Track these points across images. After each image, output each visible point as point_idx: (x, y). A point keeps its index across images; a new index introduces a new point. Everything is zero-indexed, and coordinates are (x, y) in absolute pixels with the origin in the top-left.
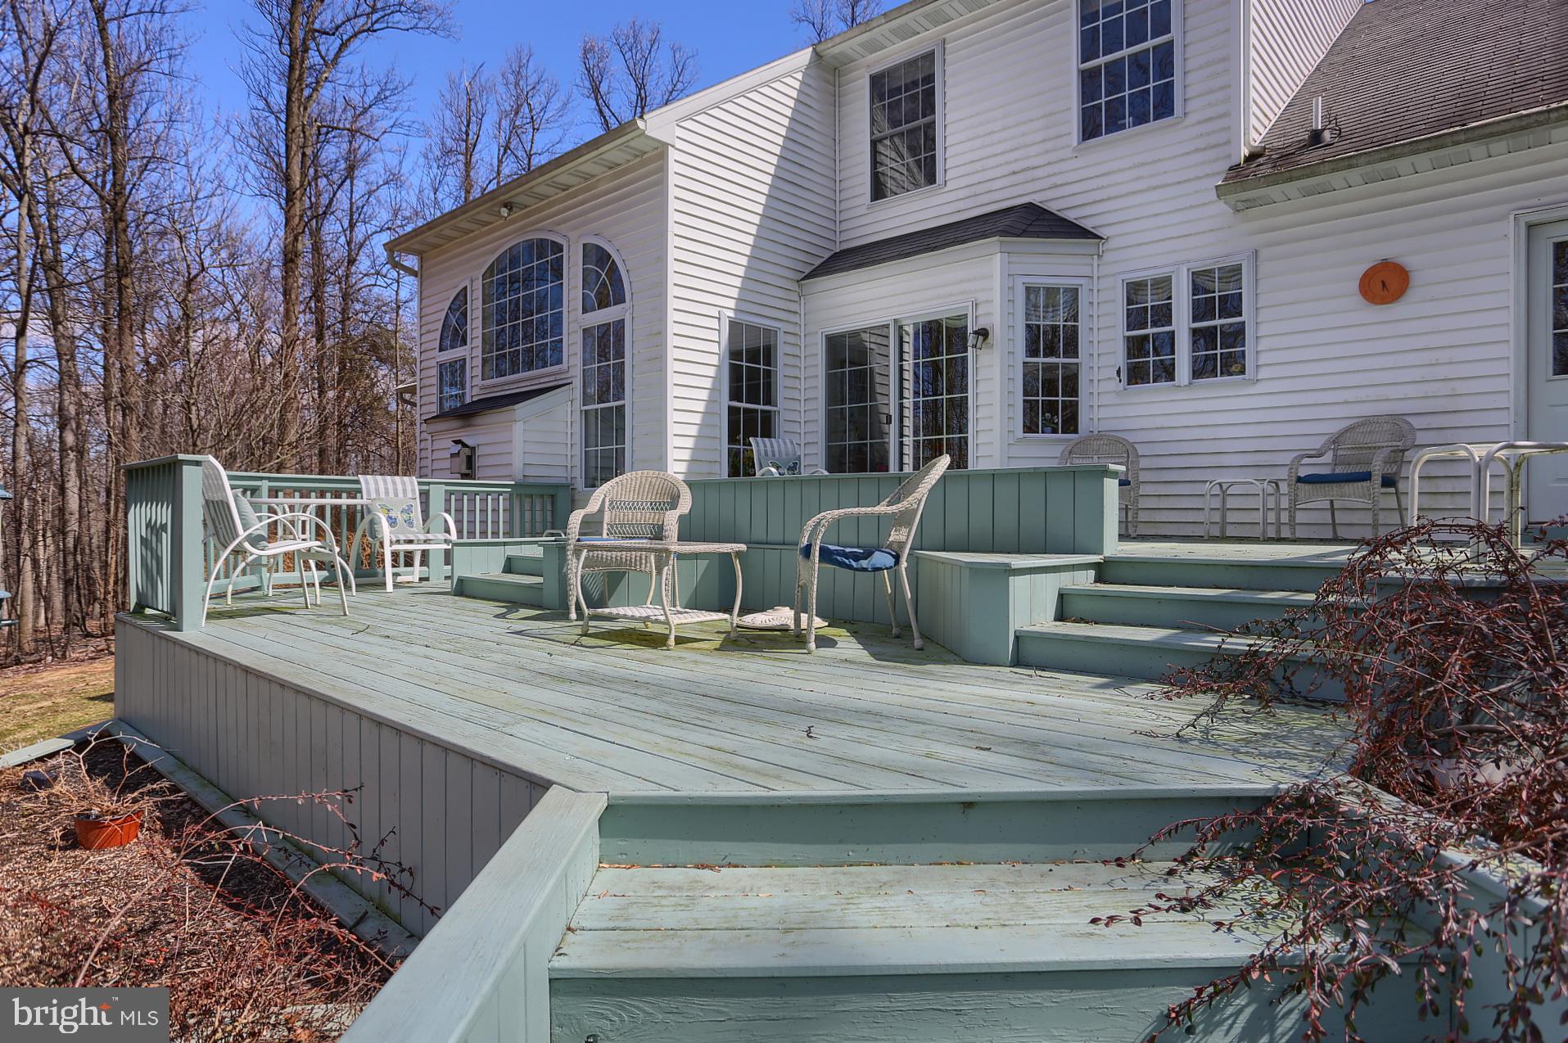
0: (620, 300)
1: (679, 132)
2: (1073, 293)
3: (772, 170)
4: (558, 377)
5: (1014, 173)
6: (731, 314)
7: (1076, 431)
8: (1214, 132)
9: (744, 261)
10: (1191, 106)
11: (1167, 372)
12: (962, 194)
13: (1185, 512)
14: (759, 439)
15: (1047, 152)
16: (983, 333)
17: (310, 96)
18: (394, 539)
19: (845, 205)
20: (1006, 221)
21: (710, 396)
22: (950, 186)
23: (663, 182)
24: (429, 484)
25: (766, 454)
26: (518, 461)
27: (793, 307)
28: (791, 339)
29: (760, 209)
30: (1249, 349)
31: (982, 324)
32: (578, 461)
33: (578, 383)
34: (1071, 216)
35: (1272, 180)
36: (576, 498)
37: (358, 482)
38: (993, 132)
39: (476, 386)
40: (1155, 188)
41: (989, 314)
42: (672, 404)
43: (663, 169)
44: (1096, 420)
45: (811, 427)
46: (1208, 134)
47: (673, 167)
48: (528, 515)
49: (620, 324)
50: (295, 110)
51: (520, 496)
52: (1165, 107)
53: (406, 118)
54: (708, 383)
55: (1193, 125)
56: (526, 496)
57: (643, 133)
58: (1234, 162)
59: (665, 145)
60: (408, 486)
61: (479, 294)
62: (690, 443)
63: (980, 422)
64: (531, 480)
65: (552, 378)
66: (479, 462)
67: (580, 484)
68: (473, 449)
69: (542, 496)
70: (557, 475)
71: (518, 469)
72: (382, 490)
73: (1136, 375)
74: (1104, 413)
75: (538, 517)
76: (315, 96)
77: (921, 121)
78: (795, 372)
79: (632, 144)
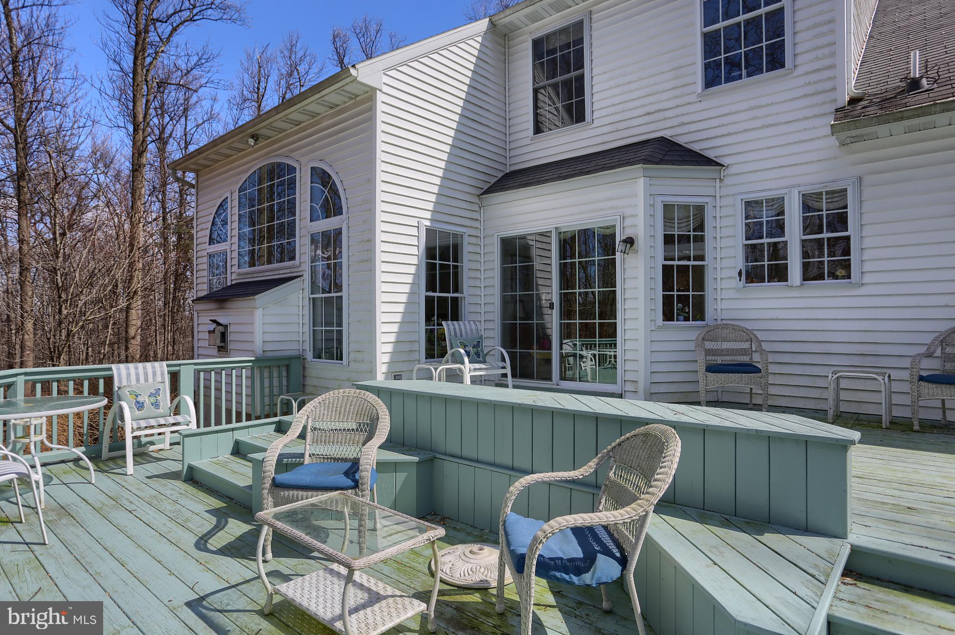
0: (338, 211)
1: (386, 79)
2: (700, 210)
3: (459, 110)
4: (293, 270)
5: (649, 114)
6: (428, 223)
7: (703, 319)
8: (820, 81)
9: (438, 181)
10: (800, 60)
11: (779, 274)
12: (606, 129)
13: (797, 389)
14: (450, 322)
15: (676, 97)
16: (630, 241)
17: (152, 63)
18: (135, 427)
19: (513, 137)
20: (646, 152)
21: (411, 289)
22: (596, 123)
23: (372, 119)
24: (180, 365)
25: (456, 335)
26: (258, 339)
27: (475, 215)
28: (473, 240)
29: (450, 141)
30: (854, 257)
31: (629, 233)
32: (308, 337)
33: (307, 276)
34: (696, 147)
35: (881, 120)
36: (307, 366)
37: (110, 369)
38: (630, 82)
39: (234, 274)
40: (768, 126)
41: (635, 226)
42: (380, 297)
43: (372, 109)
44: (719, 310)
45: (490, 308)
46: (815, 82)
47: (380, 107)
48: (267, 382)
49: (338, 232)
50: (139, 70)
51: (260, 368)
52: (776, 60)
53: (215, 77)
54: (410, 279)
55: (802, 75)
56: (265, 367)
57: (355, 79)
58: (840, 105)
59: (374, 90)
60: (158, 371)
61: (236, 203)
62: (395, 328)
63: (627, 312)
64: (269, 354)
65: (288, 271)
66: (230, 337)
67: (309, 355)
68: (226, 327)
69: (279, 366)
70: (291, 349)
71: (258, 346)
72: (133, 377)
73: (753, 276)
74: (725, 305)
75: (276, 382)
76: (154, 62)
77: (573, 74)
78: (477, 266)
79: (346, 88)
